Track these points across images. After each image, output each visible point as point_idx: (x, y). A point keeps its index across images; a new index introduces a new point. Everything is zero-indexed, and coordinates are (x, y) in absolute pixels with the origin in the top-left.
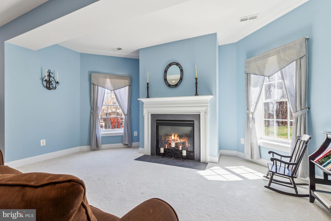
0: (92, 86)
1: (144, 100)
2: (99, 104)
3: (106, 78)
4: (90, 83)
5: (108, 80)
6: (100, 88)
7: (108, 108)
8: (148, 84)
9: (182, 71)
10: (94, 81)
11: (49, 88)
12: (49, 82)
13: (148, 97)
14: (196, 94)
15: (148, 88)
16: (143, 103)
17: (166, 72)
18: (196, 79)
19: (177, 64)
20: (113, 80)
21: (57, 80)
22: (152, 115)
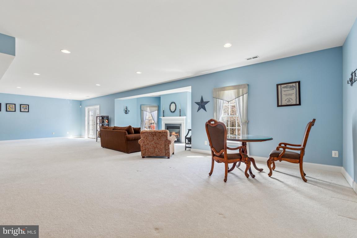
0: (142, 111)
1: (162, 118)
2: (144, 119)
3: (147, 107)
4: (141, 110)
5: (148, 108)
6: (145, 112)
7: (149, 121)
8: (164, 111)
9: (176, 106)
10: (142, 109)
11: (126, 113)
12: (126, 111)
13: (164, 116)
14: (180, 116)
15: (163, 112)
16: (162, 119)
17: (170, 106)
18: (180, 110)
19: (174, 103)
20: (150, 108)
21: (129, 110)
22: (165, 124)
